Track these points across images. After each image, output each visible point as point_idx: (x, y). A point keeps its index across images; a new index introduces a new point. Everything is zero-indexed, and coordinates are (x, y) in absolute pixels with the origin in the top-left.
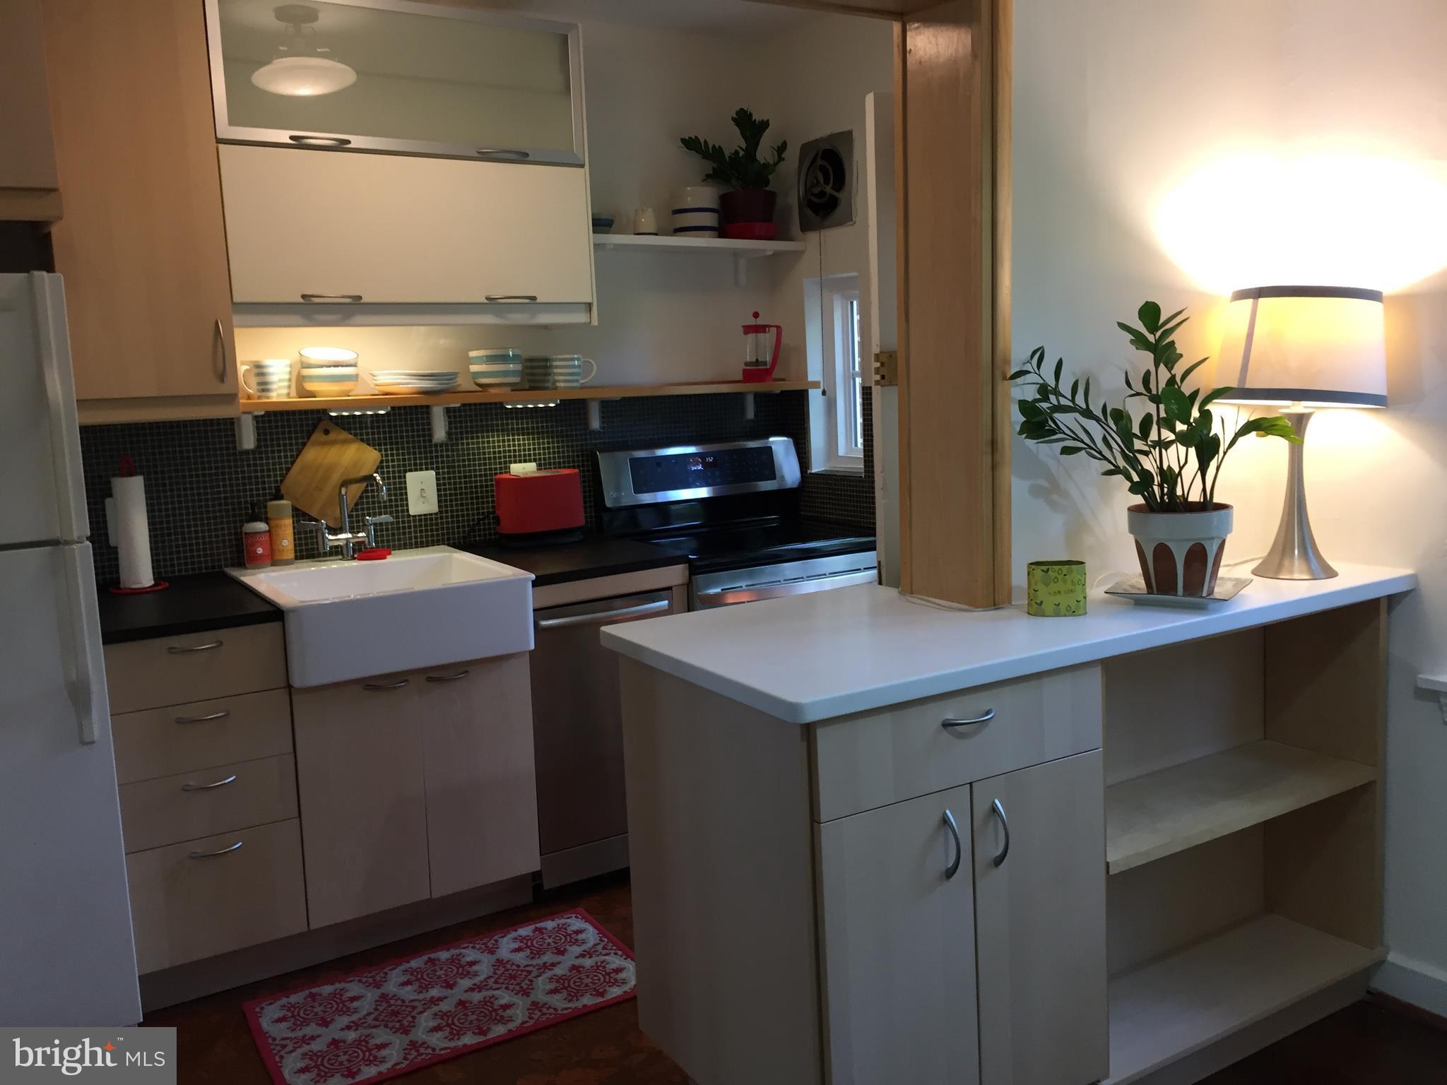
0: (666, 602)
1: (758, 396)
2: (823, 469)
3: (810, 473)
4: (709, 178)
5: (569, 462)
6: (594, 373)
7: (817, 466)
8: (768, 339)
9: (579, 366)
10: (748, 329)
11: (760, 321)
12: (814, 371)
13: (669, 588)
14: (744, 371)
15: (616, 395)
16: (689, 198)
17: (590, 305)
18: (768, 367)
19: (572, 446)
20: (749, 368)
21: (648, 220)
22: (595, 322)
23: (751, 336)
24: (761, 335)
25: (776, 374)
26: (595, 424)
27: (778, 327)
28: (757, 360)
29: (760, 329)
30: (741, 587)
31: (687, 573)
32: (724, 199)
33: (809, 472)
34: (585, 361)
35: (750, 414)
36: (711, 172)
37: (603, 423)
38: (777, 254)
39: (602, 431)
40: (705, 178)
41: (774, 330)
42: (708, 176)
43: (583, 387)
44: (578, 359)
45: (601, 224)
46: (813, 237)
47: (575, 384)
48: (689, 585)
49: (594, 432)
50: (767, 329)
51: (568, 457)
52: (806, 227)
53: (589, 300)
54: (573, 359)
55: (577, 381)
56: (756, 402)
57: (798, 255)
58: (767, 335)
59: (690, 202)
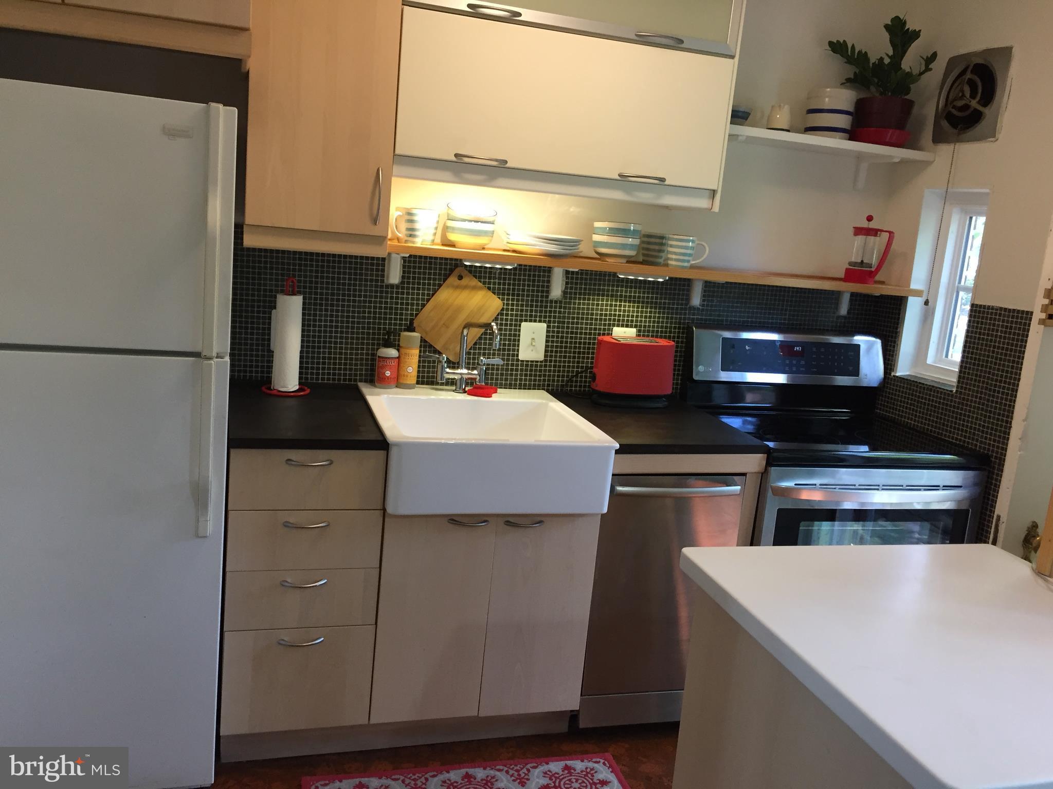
0: (739, 487)
1: (854, 295)
2: (908, 373)
3: (894, 376)
4: (850, 82)
5: (666, 332)
6: (705, 256)
7: (902, 370)
8: (877, 244)
9: (692, 248)
10: (858, 231)
11: (872, 225)
12: (918, 279)
13: (744, 474)
14: (847, 270)
15: (721, 278)
16: (827, 99)
17: (714, 192)
18: (873, 269)
19: (672, 318)
20: (851, 267)
21: (782, 117)
22: (716, 209)
23: (860, 239)
24: (871, 239)
25: (877, 278)
26: (696, 300)
27: (890, 233)
28: (862, 261)
29: (874, 232)
30: (815, 485)
31: (764, 463)
32: (860, 105)
33: (893, 374)
34: (698, 244)
35: (844, 310)
36: (852, 76)
37: (704, 301)
38: (904, 162)
39: (701, 308)
40: (845, 81)
41: (885, 236)
42: (848, 80)
43: (692, 267)
44: (693, 241)
45: (739, 116)
46: (945, 149)
47: (686, 264)
48: (764, 475)
49: (694, 308)
50: (879, 233)
51: (666, 327)
52: (939, 138)
53: (715, 188)
54: (688, 241)
55: (688, 261)
56: (851, 300)
57: (926, 164)
58: (878, 239)
59: (827, 103)
